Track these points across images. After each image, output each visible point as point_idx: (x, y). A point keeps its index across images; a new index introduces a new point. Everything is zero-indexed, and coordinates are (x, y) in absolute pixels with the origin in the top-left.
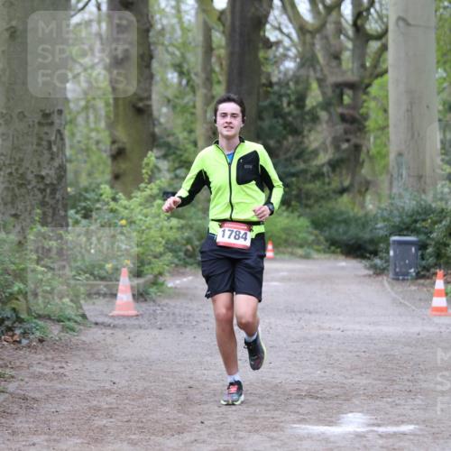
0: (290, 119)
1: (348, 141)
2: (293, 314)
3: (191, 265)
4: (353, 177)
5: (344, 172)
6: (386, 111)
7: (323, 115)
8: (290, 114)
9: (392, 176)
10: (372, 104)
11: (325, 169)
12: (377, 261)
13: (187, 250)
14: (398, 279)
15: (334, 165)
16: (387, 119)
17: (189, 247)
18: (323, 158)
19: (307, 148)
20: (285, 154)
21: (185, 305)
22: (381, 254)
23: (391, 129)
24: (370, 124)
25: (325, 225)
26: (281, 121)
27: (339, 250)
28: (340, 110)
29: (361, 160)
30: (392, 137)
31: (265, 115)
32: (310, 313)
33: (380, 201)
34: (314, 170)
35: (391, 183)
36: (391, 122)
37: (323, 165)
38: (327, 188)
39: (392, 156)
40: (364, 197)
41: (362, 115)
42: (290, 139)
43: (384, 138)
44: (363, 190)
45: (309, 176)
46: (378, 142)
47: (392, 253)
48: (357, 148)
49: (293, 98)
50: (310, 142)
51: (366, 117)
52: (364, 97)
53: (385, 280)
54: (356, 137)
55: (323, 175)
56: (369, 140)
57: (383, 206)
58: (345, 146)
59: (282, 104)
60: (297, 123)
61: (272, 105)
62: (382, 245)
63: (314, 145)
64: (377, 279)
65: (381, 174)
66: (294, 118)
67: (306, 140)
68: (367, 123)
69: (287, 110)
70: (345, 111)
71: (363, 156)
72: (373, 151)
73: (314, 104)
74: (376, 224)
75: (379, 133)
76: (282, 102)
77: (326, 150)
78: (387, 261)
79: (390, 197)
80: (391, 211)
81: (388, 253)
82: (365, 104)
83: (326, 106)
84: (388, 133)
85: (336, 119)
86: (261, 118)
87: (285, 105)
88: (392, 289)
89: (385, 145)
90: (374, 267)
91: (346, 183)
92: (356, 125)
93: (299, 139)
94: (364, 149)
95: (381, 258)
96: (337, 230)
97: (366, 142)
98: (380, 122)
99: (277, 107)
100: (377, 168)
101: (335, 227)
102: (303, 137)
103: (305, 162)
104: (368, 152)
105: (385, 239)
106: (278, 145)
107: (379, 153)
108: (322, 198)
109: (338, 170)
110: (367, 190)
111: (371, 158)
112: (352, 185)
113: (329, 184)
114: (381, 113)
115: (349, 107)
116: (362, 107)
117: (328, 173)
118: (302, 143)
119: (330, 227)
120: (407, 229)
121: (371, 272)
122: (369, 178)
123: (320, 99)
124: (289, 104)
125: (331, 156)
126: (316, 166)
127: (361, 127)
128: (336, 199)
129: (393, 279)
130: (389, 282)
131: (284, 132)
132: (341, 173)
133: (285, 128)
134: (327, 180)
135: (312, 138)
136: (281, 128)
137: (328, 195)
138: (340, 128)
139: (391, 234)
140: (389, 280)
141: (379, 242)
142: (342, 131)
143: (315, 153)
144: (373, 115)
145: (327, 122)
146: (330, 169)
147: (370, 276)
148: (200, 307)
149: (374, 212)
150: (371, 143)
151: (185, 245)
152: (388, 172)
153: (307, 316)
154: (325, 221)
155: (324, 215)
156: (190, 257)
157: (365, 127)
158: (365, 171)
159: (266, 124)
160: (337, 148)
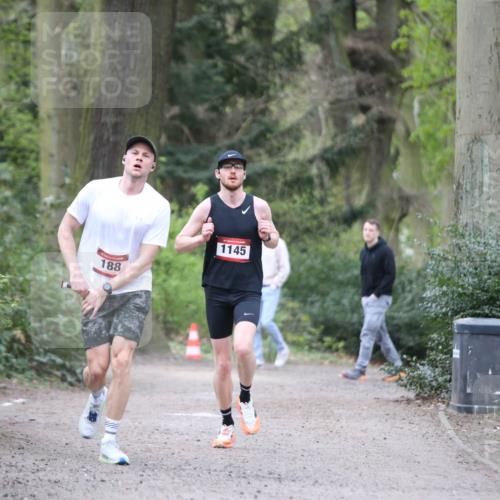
0: (241, 59)
1: (365, 109)
2: (244, 482)
3: (23, 371)
4: (374, 189)
5: (355, 175)
6: (447, 45)
7: (312, 53)
8: (240, 47)
9: (459, 186)
10: (420, 30)
11: (314, 171)
12: (426, 371)
13: (14, 340)
14: (469, 411)
15: (335, 162)
16: (451, 62)
17: (18, 333)
18: (311, 146)
19: (277, 122)
20: (229, 135)
21: (7, 459)
22: (432, 355)
23: (460, 85)
24: (413, 73)
25: (312, 289)
26: (220, 64)
27: (341, 344)
28: (349, 42)
29: (392, 151)
30: (462, 102)
31: (186, 50)
32: (279, 479)
33: (431, 240)
34: (291, 171)
35: (457, 203)
36: (461, 69)
37: (311, 161)
38: (317, 210)
39: (461, 143)
40: (397, 231)
41: (394, 53)
42: (241, 102)
43: (442, 104)
44: (396, 215)
45: (279, 184)
46: (430, 112)
47: (456, 353)
48: (384, 124)
49: (247, 13)
50: (283, 111)
51: (404, 57)
52: (403, 13)
53: (442, 413)
54: (383, 101)
55: (310, 181)
56: (411, 108)
57: (438, 250)
58: (358, 120)
59: (224, 28)
60: (255, 69)
61: (202, 27)
62: (435, 336)
63: (292, 118)
64: (424, 408)
65: (434, 183)
66: (250, 58)
67: (273, 107)
68: (405, 73)
69: (234, 40)
70: (360, 45)
71: (396, 142)
72: (419, 131)
73: (294, 28)
74: (424, 289)
75: (431, 93)
76: (223, 21)
77: (316, 130)
78: (447, 370)
79: (455, 232)
80: (457, 263)
81: (450, 353)
82: (404, 30)
83: (319, 32)
84: (452, 93)
85: (340, 62)
86: (178, 58)
87: (230, 29)
88: (457, 431)
89: (445, 120)
90: (418, 382)
91: (360, 201)
92: (383, 75)
93: (259, 104)
94: (399, 128)
95: (433, 364)
96: (338, 303)
97: (403, 113)
98: (435, 70)
99: (213, 33)
100: (426, 169)
101: (334, 294)
102: (269, 99)
103: (270, 153)
104: (408, 133)
105: (443, 322)
106: (213, 115)
107: (430, 136)
108: (307, 231)
109: (342, 171)
110: (403, 215)
111: (415, 147)
112: (371, 204)
113: (322, 202)
114: (438, 49)
115: (368, 35)
116: (397, 36)
117: (320, 176)
118: (264, 112)
119: (324, 295)
120: (491, 301)
121: (411, 395)
122: (408, 190)
123: (307, 17)
124: (239, 27)
125: (329, 143)
126: (295, 161)
127: (394, 80)
128: (337, 235)
129: (459, 409)
130: (450, 417)
131: (229, 88)
132: (348, 179)
133: (229, 81)
134: (317, 193)
135: (287, 103)
136: (220, 79)
137: (320, 226)
138: (349, 80)
139: (456, 313)
140: (450, 410)
141: (429, 329)
142: (353, 87)
143: (294, 134)
144: (420, 53)
145: (320, 68)
146: (324, 168)
147: (409, 401)
148: (42, 465)
149: (420, 265)
150: (415, 115)
151: (9, 329)
152: (451, 176)
153: (274, 486)
154: (313, 281)
155: (311, 269)
156: (21, 354)
157: (401, 80)
158: (401, 175)
159: (189, 70)
160: (341, 123)
